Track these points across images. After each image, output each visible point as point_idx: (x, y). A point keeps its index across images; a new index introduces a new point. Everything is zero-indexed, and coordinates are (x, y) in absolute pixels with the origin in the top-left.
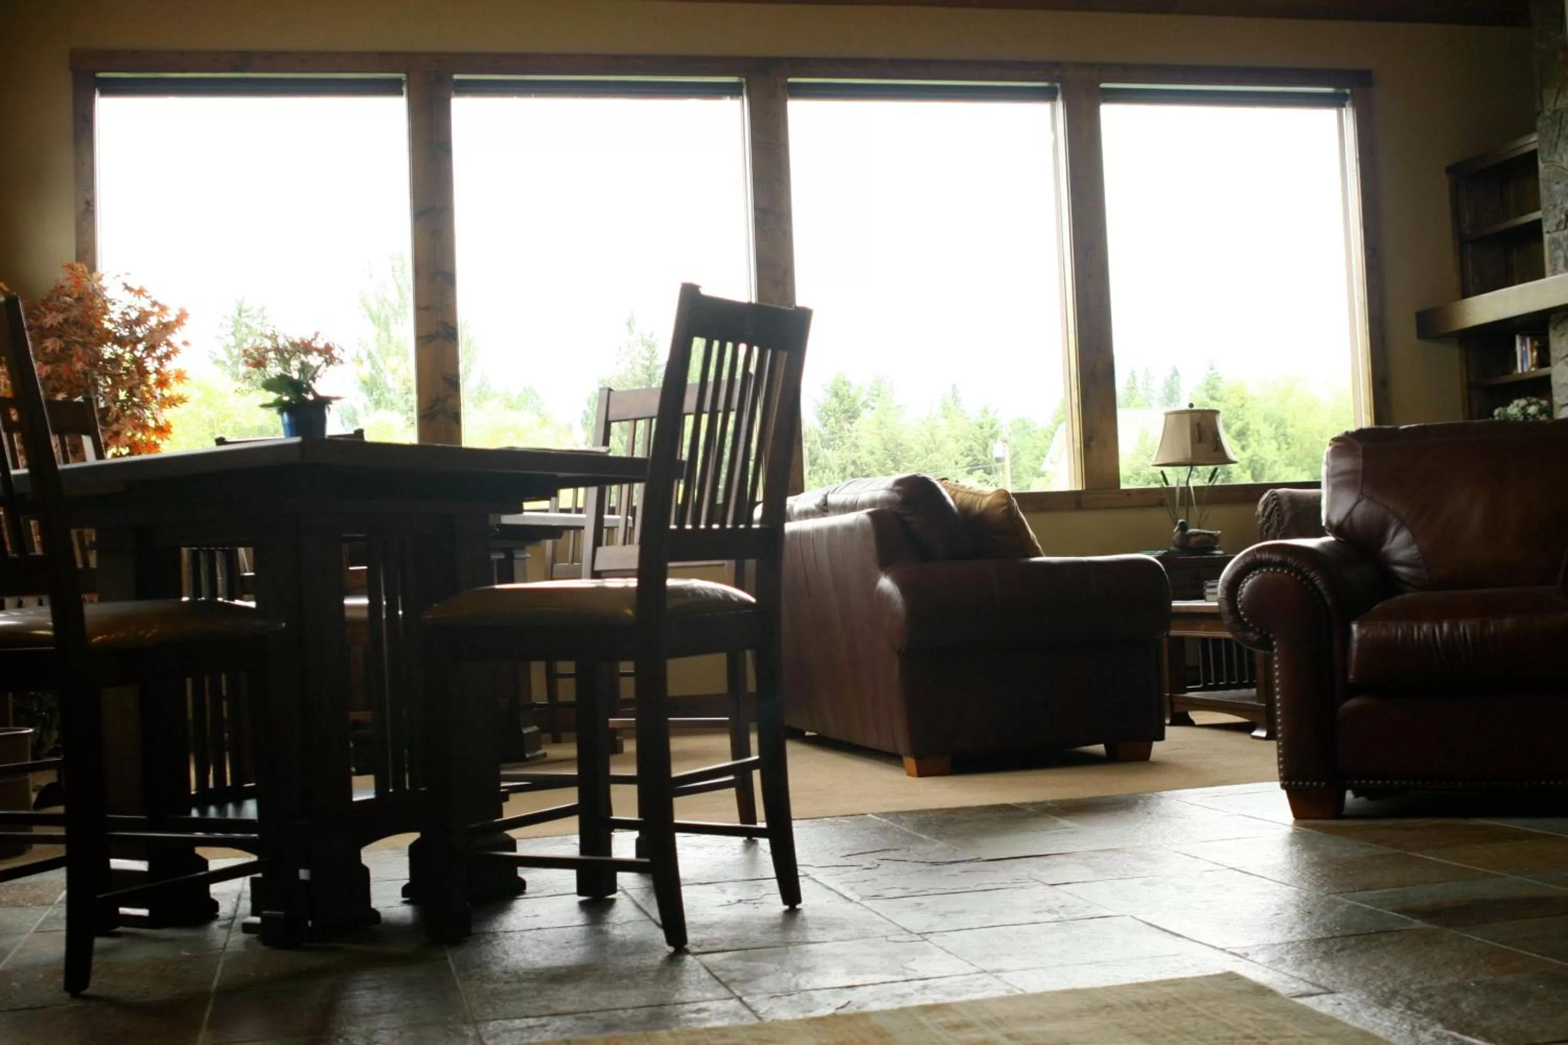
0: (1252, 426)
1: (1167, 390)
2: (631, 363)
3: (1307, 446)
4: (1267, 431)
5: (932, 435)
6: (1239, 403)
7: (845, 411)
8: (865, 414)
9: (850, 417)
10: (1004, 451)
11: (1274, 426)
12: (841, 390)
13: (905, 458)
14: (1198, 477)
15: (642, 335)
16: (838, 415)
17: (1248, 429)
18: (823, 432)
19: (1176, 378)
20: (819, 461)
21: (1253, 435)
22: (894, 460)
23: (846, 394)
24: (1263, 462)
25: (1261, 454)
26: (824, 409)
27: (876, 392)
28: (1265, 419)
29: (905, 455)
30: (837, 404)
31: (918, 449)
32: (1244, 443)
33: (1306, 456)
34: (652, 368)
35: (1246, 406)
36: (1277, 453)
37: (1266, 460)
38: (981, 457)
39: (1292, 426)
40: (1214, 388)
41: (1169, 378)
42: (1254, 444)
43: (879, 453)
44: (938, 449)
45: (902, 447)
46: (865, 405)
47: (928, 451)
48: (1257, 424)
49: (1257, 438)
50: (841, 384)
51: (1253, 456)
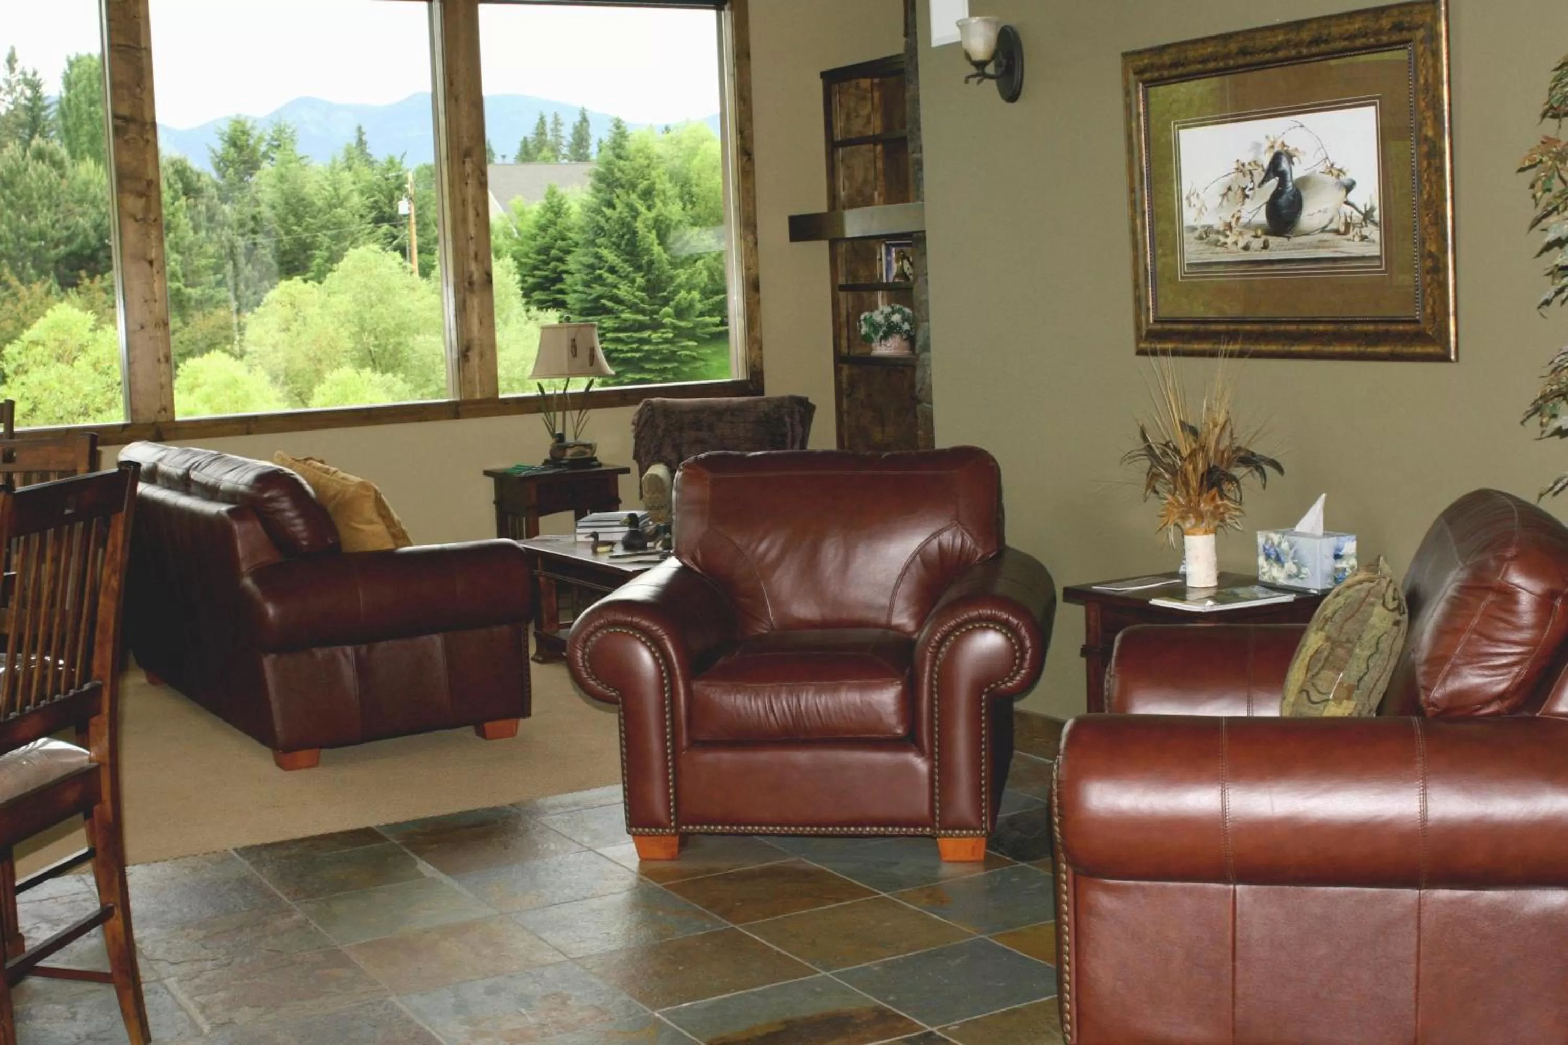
0: (658, 186)
1: (576, 136)
2: (13, 103)
3: (711, 205)
4: (672, 190)
5: (335, 189)
6: (646, 162)
7: (245, 162)
8: (266, 165)
9: (250, 168)
10: (409, 209)
11: (679, 184)
12: (240, 140)
13: (307, 212)
14: (604, 236)
15: (24, 74)
16: (237, 166)
17: (654, 189)
18: (221, 182)
19: (585, 125)
20: (217, 217)
21: (658, 196)
22: (296, 215)
23: (245, 143)
24: (668, 222)
25: (666, 213)
26: (222, 160)
27: (276, 143)
28: (671, 178)
29: (308, 210)
30: (236, 155)
31: (320, 203)
32: (650, 202)
33: (710, 215)
34: (36, 110)
35: (652, 165)
36: (683, 213)
37: (671, 220)
38: (387, 209)
39: (697, 185)
40: (620, 146)
41: (577, 124)
42: (659, 204)
43: (279, 208)
44: (341, 205)
45: (305, 202)
46: (265, 155)
47: (331, 206)
48: (664, 184)
49: (663, 198)
50: (239, 133)
51: (658, 216)
